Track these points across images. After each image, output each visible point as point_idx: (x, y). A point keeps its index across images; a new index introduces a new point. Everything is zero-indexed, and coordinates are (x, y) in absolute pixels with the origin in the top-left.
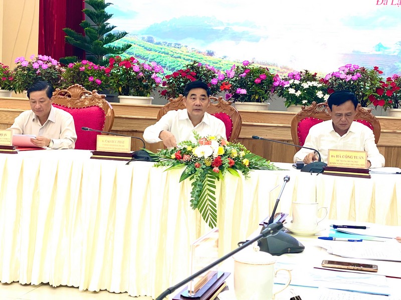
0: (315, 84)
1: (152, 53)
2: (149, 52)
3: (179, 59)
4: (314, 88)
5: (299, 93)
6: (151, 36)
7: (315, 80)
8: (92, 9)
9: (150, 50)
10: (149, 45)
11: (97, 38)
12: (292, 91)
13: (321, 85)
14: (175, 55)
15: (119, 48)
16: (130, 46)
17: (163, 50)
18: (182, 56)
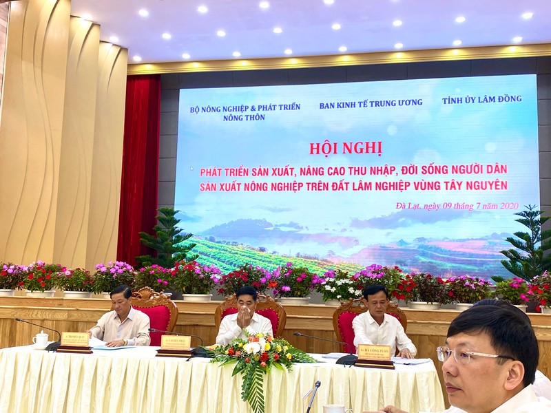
0: (347, 281)
1: (214, 250)
2: (210, 250)
3: (236, 255)
4: (346, 285)
5: (334, 290)
6: (212, 236)
7: (347, 278)
8: (163, 216)
9: (212, 247)
10: (211, 244)
11: (167, 240)
12: (328, 288)
13: (352, 282)
14: (233, 252)
15: (186, 247)
16: (195, 245)
17: (223, 248)
18: (239, 252)
